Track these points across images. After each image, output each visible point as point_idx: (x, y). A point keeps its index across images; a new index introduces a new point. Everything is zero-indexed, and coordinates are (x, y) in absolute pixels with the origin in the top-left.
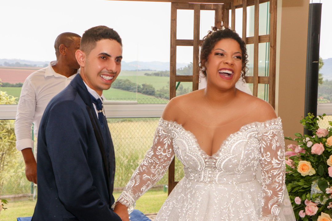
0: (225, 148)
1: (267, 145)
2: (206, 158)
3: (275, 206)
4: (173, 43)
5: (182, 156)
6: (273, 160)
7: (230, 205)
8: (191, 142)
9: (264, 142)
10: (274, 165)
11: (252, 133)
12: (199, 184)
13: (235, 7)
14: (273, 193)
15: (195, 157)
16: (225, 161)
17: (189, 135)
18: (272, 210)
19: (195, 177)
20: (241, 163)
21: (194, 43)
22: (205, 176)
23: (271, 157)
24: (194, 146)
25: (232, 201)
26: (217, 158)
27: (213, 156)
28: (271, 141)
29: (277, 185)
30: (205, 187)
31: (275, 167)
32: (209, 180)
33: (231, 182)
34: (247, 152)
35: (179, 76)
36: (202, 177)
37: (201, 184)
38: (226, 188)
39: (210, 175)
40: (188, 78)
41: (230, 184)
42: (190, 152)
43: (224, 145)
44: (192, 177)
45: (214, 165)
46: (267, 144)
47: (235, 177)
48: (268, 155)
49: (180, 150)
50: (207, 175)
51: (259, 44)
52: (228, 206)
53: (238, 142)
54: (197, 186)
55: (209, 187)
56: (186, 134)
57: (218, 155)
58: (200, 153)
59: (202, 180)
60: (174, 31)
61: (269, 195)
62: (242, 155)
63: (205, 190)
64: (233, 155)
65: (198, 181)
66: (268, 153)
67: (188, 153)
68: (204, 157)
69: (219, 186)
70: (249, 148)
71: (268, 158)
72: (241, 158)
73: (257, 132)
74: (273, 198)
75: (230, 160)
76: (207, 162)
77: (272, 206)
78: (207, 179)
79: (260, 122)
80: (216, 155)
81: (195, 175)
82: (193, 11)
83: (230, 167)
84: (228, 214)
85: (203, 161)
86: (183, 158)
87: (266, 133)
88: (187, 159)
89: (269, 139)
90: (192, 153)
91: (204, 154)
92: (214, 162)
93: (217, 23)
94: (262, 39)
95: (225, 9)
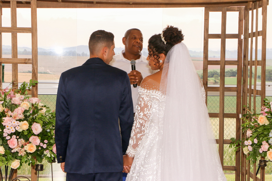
4: (205, 37)
13: (249, 9)
21: (222, 37)
35: (209, 61)
40: (217, 62)
51: (258, 37)
60: (207, 28)
82: (221, 13)
93: (240, 21)
94: (259, 33)
95: (246, 11)
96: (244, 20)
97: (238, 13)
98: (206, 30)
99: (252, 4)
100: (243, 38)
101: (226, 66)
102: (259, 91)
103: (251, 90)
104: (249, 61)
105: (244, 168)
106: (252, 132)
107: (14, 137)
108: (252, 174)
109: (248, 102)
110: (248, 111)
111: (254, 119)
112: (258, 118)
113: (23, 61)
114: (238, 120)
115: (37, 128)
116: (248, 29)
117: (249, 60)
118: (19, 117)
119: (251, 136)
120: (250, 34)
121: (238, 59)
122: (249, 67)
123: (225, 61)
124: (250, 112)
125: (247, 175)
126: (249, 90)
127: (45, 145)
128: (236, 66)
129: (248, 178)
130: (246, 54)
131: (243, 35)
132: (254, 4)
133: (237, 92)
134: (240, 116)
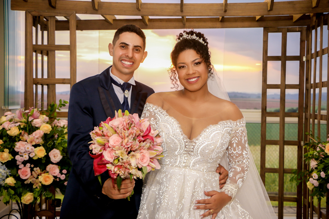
0: (205, 134)
1: (238, 141)
2: (186, 142)
3: (241, 179)
4: (264, 59)
5: (165, 139)
6: (243, 152)
7: (199, 189)
8: (175, 127)
9: (237, 138)
10: (244, 156)
11: (228, 128)
12: (174, 169)
13: (312, 28)
14: (241, 170)
15: (177, 140)
16: (203, 145)
17: (173, 120)
18: (238, 182)
19: (171, 162)
20: (216, 150)
21: (282, 59)
22: (181, 161)
23: (242, 150)
24: (177, 131)
25: (201, 186)
26: (197, 142)
27: (194, 140)
28: (241, 136)
29: (245, 166)
30: (180, 172)
31: (245, 157)
32: (184, 165)
33: (202, 169)
34: (222, 141)
35: (268, 85)
36: (178, 162)
37: (176, 168)
38: (198, 174)
39: (185, 161)
40: (277, 86)
41: (201, 171)
42: (173, 135)
43: (205, 132)
44: (167, 162)
45: (192, 149)
46: (239, 139)
47: (206, 166)
48: (240, 148)
49: (164, 133)
50: (183, 160)
51: (323, 56)
52: (198, 190)
53: (217, 132)
54: (172, 170)
55: (183, 171)
56: (170, 119)
57: (198, 140)
58: (182, 137)
59: (177, 164)
60: (266, 50)
61: (238, 170)
62: (219, 143)
63: (180, 175)
64: (211, 141)
65: (172, 166)
66: (240, 147)
67: (172, 136)
68: (185, 141)
69: (192, 172)
70: (225, 140)
71: (240, 150)
72: (217, 145)
73: (231, 128)
74: (241, 174)
75: (207, 145)
76: (187, 145)
77: (239, 179)
78: (182, 164)
79: (233, 121)
80: (196, 140)
81: (171, 160)
83: (207, 151)
84: (196, 197)
85: (184, 144)
86: (165, 140)
87: (238, 130)
88: (169, 141)
89: (240, 135)
90: (175, 136)
91: (185, 138)
92: (194, 146)
93: (302, 41)
94: (324, 51)
95: (308, 31)
96: (306, 41)
97: (299, 33)
98: (264, 52)
99: (316, 21)
100: (305, 60)
101: (286, 90)
102: (325, 115)
103: (314, 115)
104: (312, 84)
105: (307, 200)
106: (317, 163)
107: (27, 166)
108: (316, 208)
109: (311, 129)
110: (311, 139)
111: (320, 147)
112: (326, 147)
113: (61, 81)
114: (300, 148)
115: (56, 155)
116: (311, 49)
117: (312, 82)
118: (35, 142)
119: (316, 168)
120: (313, 55)
121: (300, 83)
122: (312, 90)
123: (286, 85)
124: (314, 140)
125: (310, 209)
126: (313, 115)
127: (64, 175)
128: (298, 90)
129: (311, 212)
130: (308, 77)
131: (305, 57)
132: (318, 21)
133: (299, 118)
134: (302, 143)
